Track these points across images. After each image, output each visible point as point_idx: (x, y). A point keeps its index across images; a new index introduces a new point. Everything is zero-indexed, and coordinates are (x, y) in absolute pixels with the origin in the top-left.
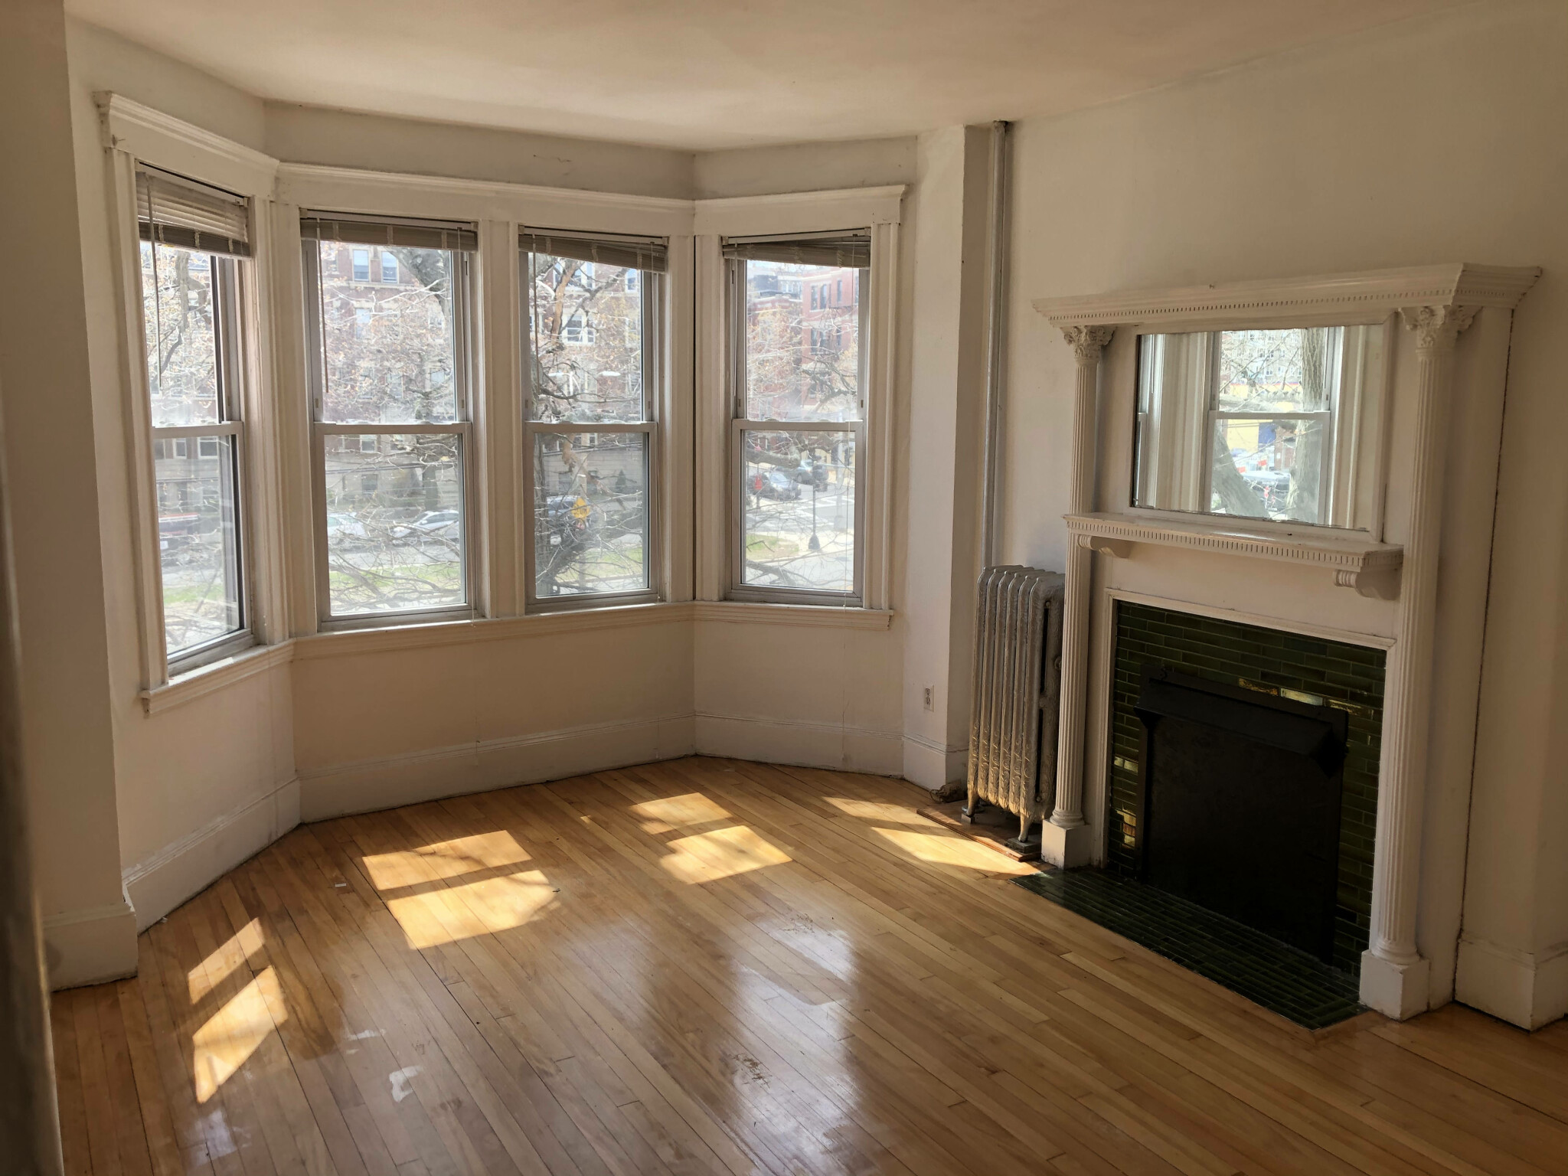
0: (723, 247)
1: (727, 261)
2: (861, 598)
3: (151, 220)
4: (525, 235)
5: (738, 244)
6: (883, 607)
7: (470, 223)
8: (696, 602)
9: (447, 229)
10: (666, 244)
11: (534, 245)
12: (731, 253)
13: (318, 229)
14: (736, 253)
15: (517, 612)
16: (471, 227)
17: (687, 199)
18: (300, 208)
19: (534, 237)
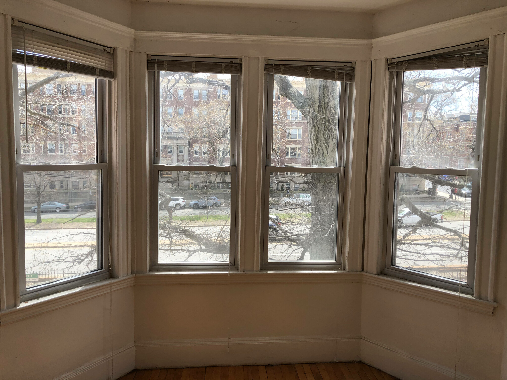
0: (389, 65)
1: (391, 73)
2: (472, 289)
3: (25, 52)
4: (269, 64)
5: (397, 62)
6: (489, 299)
7: (238, 59)
8: (363, 273)
9: (225, 63)
10: (354, 66)
11: (274, 69)
12: (393, 68)
13: (156, 65)
14: (396, 67)
15: (255, 270)
16: (239, 61)
17: (369, 39)
18: (147, 55)
19: (274, 65)
